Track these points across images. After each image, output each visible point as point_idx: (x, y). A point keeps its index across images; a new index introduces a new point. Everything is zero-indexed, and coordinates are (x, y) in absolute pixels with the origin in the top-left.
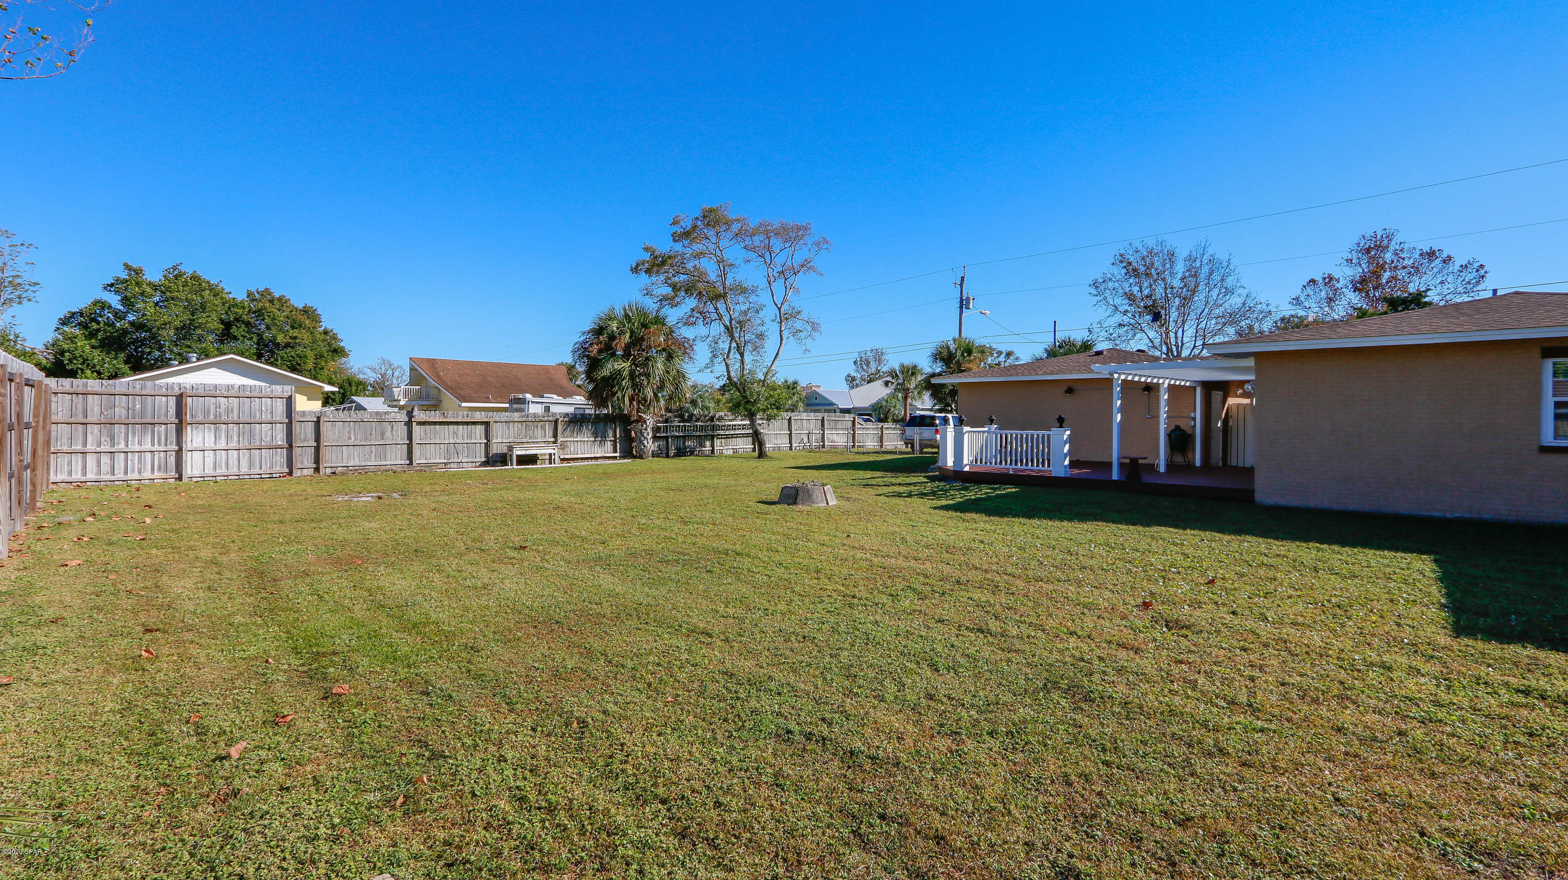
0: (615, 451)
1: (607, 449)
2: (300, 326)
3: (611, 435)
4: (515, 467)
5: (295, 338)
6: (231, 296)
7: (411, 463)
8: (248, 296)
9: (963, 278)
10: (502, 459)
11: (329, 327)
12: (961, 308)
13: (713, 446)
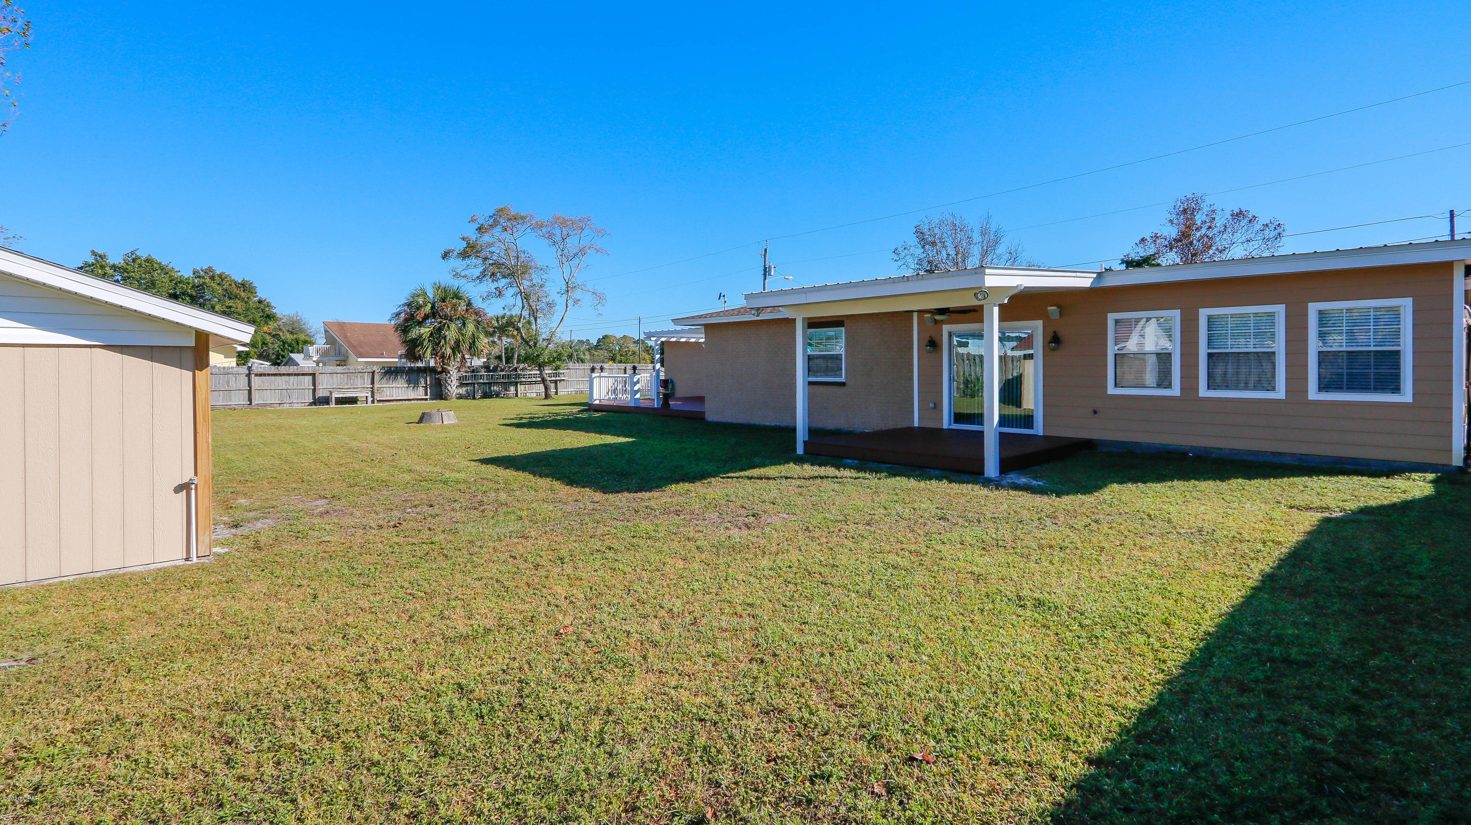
0: (426, 395)
1: (420, 393)
2: (236, 297)
3: (423, 382)
4: (334, 406)
5: (230, 307)
6: (179, 274)
7: (251, 404)
8: (194, 274)
9: (766, 250)
10: (326, 401)
11: (263, 298)
12: (765, 275)
13: (516, 390)
